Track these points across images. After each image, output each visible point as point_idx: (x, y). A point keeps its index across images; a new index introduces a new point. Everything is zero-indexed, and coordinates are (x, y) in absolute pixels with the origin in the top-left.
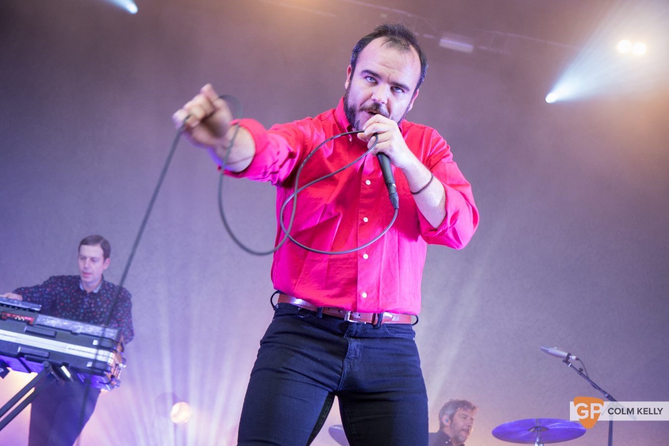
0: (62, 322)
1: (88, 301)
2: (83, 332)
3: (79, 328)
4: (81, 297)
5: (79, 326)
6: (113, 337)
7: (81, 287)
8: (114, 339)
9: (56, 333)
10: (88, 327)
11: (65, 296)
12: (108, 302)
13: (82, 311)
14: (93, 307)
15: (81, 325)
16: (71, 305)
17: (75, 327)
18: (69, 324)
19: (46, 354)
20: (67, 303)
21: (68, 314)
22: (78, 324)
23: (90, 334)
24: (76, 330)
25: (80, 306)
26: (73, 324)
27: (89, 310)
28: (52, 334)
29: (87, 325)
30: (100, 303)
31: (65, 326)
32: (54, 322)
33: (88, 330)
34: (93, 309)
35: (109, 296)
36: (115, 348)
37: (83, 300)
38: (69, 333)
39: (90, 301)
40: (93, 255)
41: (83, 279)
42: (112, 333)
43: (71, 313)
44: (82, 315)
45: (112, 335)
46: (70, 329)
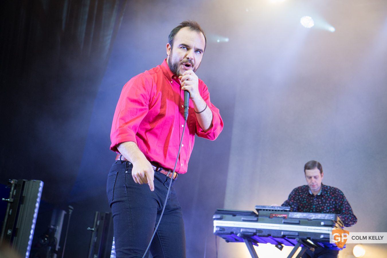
0: (303, 214)
1: (316, 200)
2: (315, 218)
3: (312, 217)
4: (312, 198)
5: (312, 215)
6: (333, 219)
7: (311, 193)
8: (333, 220)
9: (300, 221)
10: (318, 215)
11: (302, 200)
12: (329, 199)
13: (314, 207)
14: (321, 204)
15: (313, 215)
16: (307, 204)
17: (310, 216)
18: (307, 215)
19: (297, 234)
20: (304, 203)
21: (306, 210)
22: (311, 215)
23: (319, 219)
24: (311, 218)
25: (312, 204)
26: (309, 215)
27: (318, 206)
28: (298, 222)
29: (317, 214)
30: (324, 201)
31: (305, 216)
32: (298, 215)
33: (318, 217)
34: (321, 205)
35: (329, 195)
36: (334, 225)
37: (313, 200)
38: (307, 220)
39: (317, 200)
40: (315, 175)
41: (311, 188)
42: (332, 216)
43: (308, 209)
44: (314, 209)
45: (332, 217)
46: (308, 218)
